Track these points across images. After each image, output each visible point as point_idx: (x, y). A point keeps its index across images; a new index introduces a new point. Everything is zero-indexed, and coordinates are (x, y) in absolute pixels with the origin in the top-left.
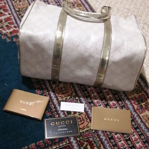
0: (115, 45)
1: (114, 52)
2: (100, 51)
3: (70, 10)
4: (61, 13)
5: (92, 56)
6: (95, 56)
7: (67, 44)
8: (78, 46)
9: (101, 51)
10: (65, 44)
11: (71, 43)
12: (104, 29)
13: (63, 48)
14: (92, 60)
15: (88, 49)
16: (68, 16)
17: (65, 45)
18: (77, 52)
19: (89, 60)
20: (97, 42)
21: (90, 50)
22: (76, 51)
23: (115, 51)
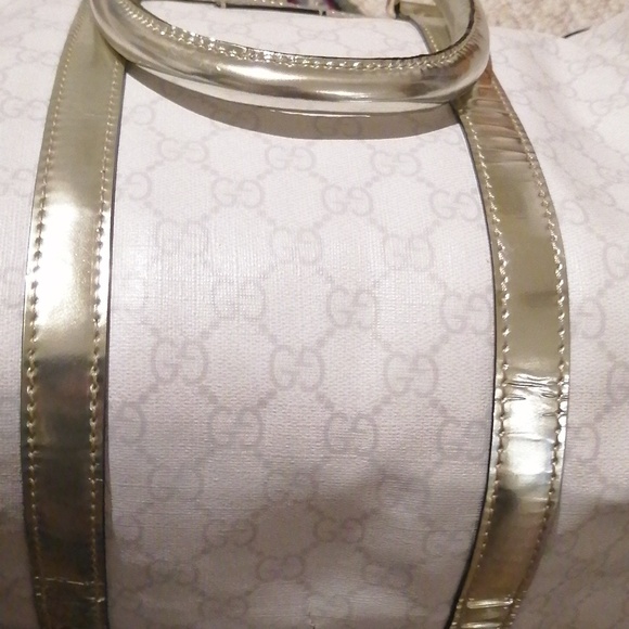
0: (611, 356)
1: (599, 418)
2: (474, 430)
3: (143, 32)
4: (64, 57)
5: (397, 478)
6: (429, 473)
7: (143, 398)
8: (262, 403)
9: (481, 423)
10: (125, 404)
11: (188, 382)
12: (478, 197)
13: (111, 442)
14: (402, 512)
15: (363, 424)
16: (133, 87)
17: (129, 413)
18: (259, 455)
19: (374, 511)
20: (435, 349)
21: (375, 428)
22: (247, 447)
23: (607, 409)
